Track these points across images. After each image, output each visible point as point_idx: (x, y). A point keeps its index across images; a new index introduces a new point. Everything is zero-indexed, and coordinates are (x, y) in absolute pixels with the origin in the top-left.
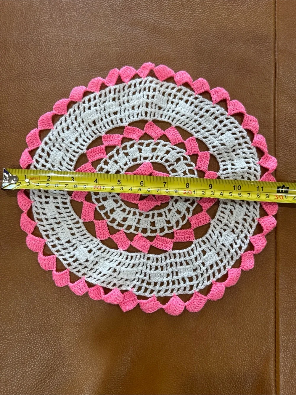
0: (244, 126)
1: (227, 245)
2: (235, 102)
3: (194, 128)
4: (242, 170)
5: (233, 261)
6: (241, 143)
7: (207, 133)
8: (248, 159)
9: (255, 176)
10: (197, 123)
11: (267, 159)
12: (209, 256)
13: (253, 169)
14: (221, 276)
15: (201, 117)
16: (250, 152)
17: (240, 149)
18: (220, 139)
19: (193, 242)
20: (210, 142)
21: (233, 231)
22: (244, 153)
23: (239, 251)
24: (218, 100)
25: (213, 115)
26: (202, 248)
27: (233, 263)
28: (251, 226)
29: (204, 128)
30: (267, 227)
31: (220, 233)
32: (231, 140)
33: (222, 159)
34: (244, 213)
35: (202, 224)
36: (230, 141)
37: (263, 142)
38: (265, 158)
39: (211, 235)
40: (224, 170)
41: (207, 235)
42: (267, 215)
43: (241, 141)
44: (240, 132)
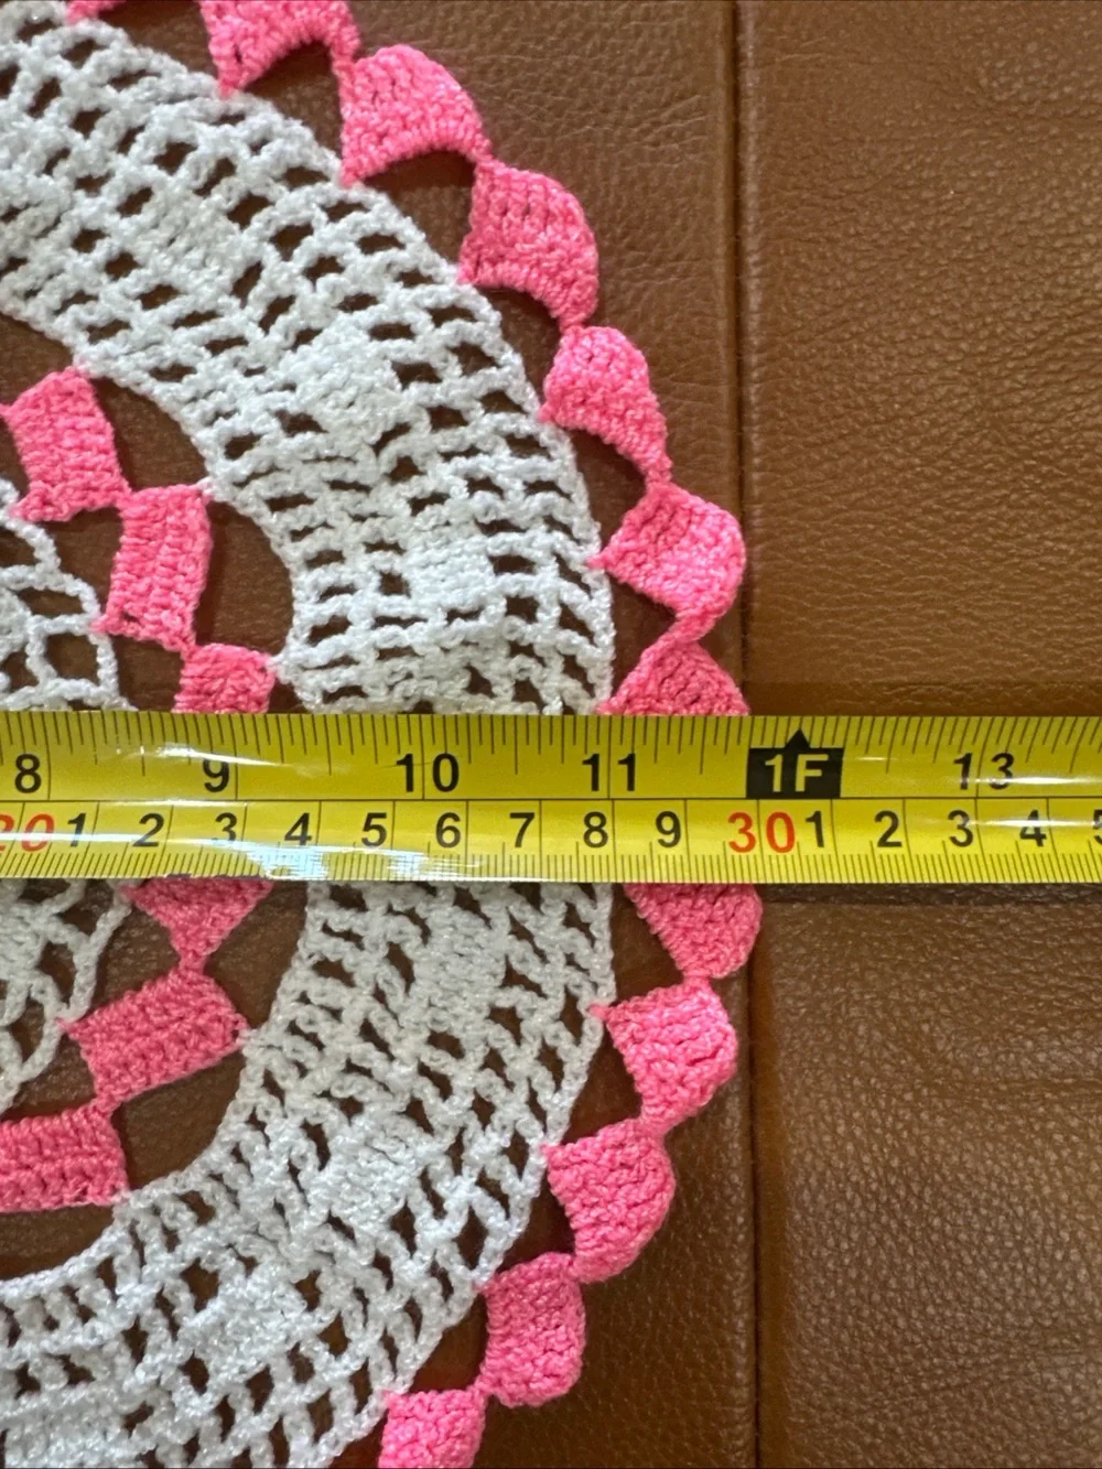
0: (478, 264)
1: (371, 1226)
2: (393, 60)
3: (81, 297)
4: (459, 624)
5: (423, 1339)
6: (459, 405)
7: (183, 333)
8: (513, 537)
9: (573, 668)
10: (101, 251)
11: (668, 528)
12: (232, 1311)
13: (548, 615)
14: (338, 1452)
15: (133, 202)
16: (532, 478)
17: (448, 456)
18: (280, 375)
19: (116, 1212)
20: (208, 405)
21: (415, 1111)
22: (477, 484)
23: (458, 1270)
24: (259, 56)
25: (225, 183)
26: (179, 1249)
27: (422, 1357)
28: (550, 1059)
29: (156, 296)
30: (663, 1081)
31: (315, 1133)
32: (366, 379)
33: (310, 545)
34: (501, 971)
35: (176, 1071)
36: (351, 391)
37: (628, 386)
38: (647, 521)
39: (246, 1155)
40: (318, 634)
41: (216, 1155)
42: (669, 974)
43: (455, 386)
44: (440, 315)
